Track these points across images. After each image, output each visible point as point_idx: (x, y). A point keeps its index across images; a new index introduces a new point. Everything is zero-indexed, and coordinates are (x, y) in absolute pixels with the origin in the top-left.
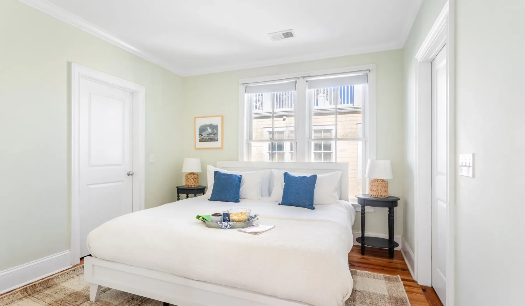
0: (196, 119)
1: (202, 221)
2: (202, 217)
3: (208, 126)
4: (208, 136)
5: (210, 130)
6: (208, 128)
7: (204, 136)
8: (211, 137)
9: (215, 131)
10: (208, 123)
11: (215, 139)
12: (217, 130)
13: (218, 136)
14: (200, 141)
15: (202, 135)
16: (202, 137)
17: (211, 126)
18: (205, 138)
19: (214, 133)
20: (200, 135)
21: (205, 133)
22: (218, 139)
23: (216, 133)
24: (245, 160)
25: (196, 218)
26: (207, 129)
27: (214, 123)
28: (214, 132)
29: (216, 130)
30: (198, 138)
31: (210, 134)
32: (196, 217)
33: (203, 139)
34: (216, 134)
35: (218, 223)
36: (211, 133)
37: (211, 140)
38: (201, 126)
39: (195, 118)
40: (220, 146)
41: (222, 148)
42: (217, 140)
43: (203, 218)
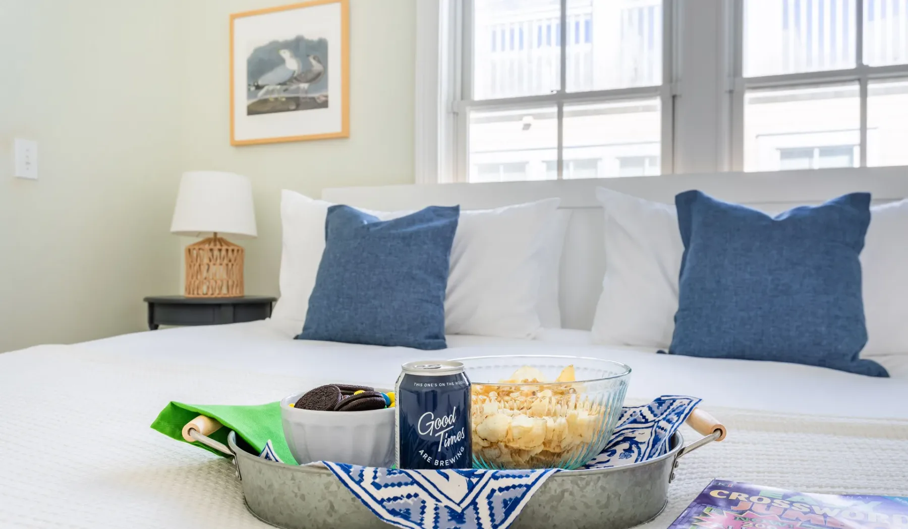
0: (237, 22)
1: (216, 457)
2: (213, 419)
3: (287, 45)
4: (285, 87)
5: (292, 64)
6: (286, 54)
7: (268, 92)
8: (298, 89)
9: (317, 67)
10: (289, 35)
11: (313, 99)
12: (323, 59)
13: (325, 86)
14: (252, 111)
15: (259, 88)
16: (261, 94)
17: (299, 46)
18: (271, 97)
19: (310, 76)
20: (253, 89)
21: (270, 79)
22: (327, 97)
23: (319, 75)
24: (444, 177)
25: (156, 426)
26: (282, 61)
27: (312, 34)
28: (310, 71)
29: (319, 62)
30: (242, 101)
31: (295, 79)
32: (155, 416)
33: (264, 101)
34: (318, 78)
35: (369, 472)
36: (299, 75)
37: (298, 104)
38: (258, 51)
39: (234, 17)
40: (335, 127)
41: (343, 136)
42: (325, 105)
43: (221, 432)
